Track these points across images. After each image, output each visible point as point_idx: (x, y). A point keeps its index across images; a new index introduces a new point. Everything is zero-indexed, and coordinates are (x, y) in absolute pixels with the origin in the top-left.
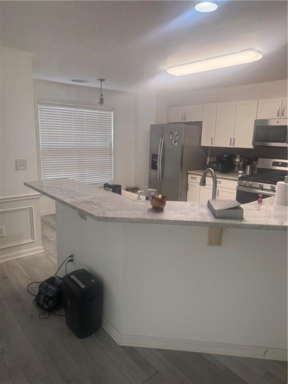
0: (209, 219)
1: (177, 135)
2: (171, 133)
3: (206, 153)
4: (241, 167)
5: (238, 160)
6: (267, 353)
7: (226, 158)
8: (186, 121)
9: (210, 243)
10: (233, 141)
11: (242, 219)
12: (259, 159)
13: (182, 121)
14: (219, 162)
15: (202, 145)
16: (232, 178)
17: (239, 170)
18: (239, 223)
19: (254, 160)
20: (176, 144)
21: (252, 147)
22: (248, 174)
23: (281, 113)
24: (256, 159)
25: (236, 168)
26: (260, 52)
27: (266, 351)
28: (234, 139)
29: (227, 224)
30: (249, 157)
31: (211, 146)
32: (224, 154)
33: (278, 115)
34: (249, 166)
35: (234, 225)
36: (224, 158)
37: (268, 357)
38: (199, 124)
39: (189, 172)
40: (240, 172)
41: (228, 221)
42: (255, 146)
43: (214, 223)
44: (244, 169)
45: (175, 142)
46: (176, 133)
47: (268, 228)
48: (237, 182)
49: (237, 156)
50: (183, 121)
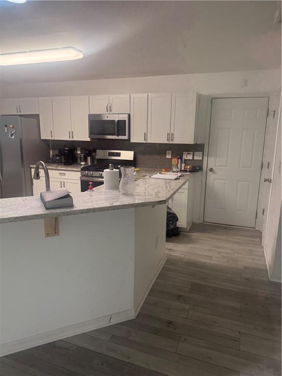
0: (41, 211)
1: (13, 127)
2: (6, 126)
3: (49, 146)
4: (82, 159)
5: (79, 152)
6: (112, 319)
7: (67, 150)
8: (21, 114)
9: (48, 235)
10: (71, 134)
11: (72, 206)
12: (97, 150)
13: (17, 114)
14: (62, 155)
15: (42, 138)
16: (75, 169)
17: (81, 161)
18: (69, 210)
19: (93, 151)
20: (13, 137)
21: (89, 140)
22: (89, 164)
23: (109, 109)
24: (95, 151)
25: (79, 160)
26: (81, 51)
27: (111, 318)
28: (72, 132)
29: (57, 213)
30: (89, 149)
31: (51, 139)
32: (65, 147)
33: (107, 111)
34: (89, 158)
35: (64, 213)
36: (66, 150)
37: (113, 322)
38: (37, 117)
39: (31, 166)
40: (83, 163)
41: (58, 211)
42: (91, 139)
43: (45, 214)
44: (86, 160)
45: (12, 135)
46: (11, 126)
47: (94, 210)
48: (80, 173)
49: (78, 148)
50: (19, 114)
